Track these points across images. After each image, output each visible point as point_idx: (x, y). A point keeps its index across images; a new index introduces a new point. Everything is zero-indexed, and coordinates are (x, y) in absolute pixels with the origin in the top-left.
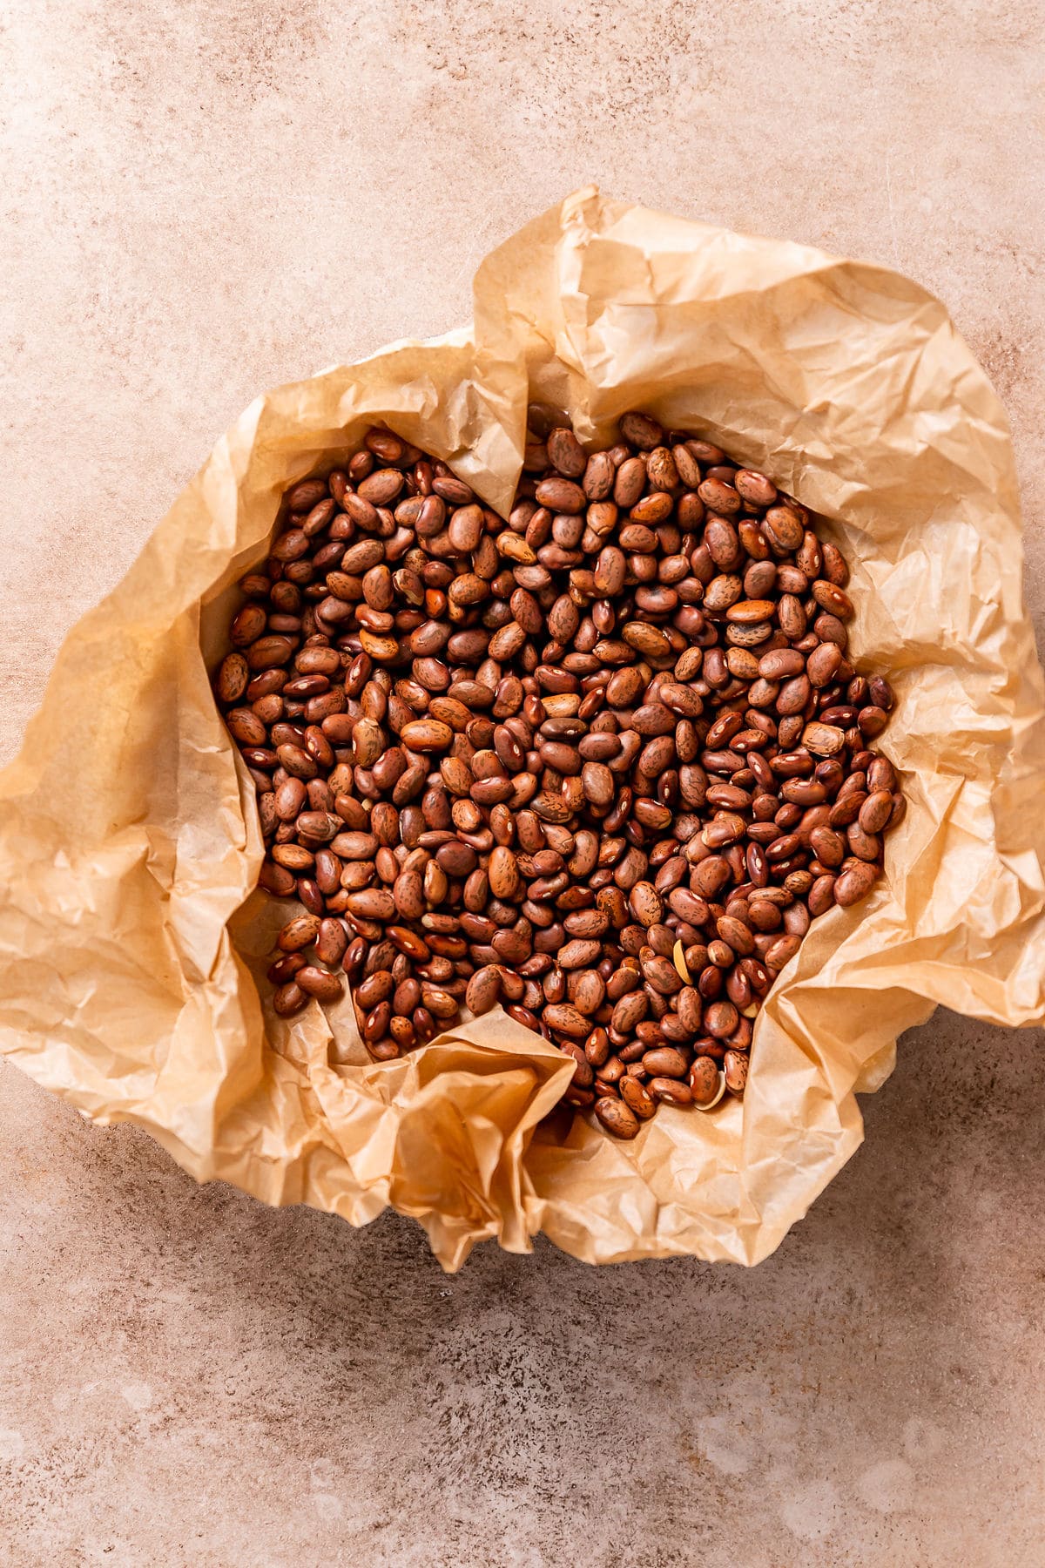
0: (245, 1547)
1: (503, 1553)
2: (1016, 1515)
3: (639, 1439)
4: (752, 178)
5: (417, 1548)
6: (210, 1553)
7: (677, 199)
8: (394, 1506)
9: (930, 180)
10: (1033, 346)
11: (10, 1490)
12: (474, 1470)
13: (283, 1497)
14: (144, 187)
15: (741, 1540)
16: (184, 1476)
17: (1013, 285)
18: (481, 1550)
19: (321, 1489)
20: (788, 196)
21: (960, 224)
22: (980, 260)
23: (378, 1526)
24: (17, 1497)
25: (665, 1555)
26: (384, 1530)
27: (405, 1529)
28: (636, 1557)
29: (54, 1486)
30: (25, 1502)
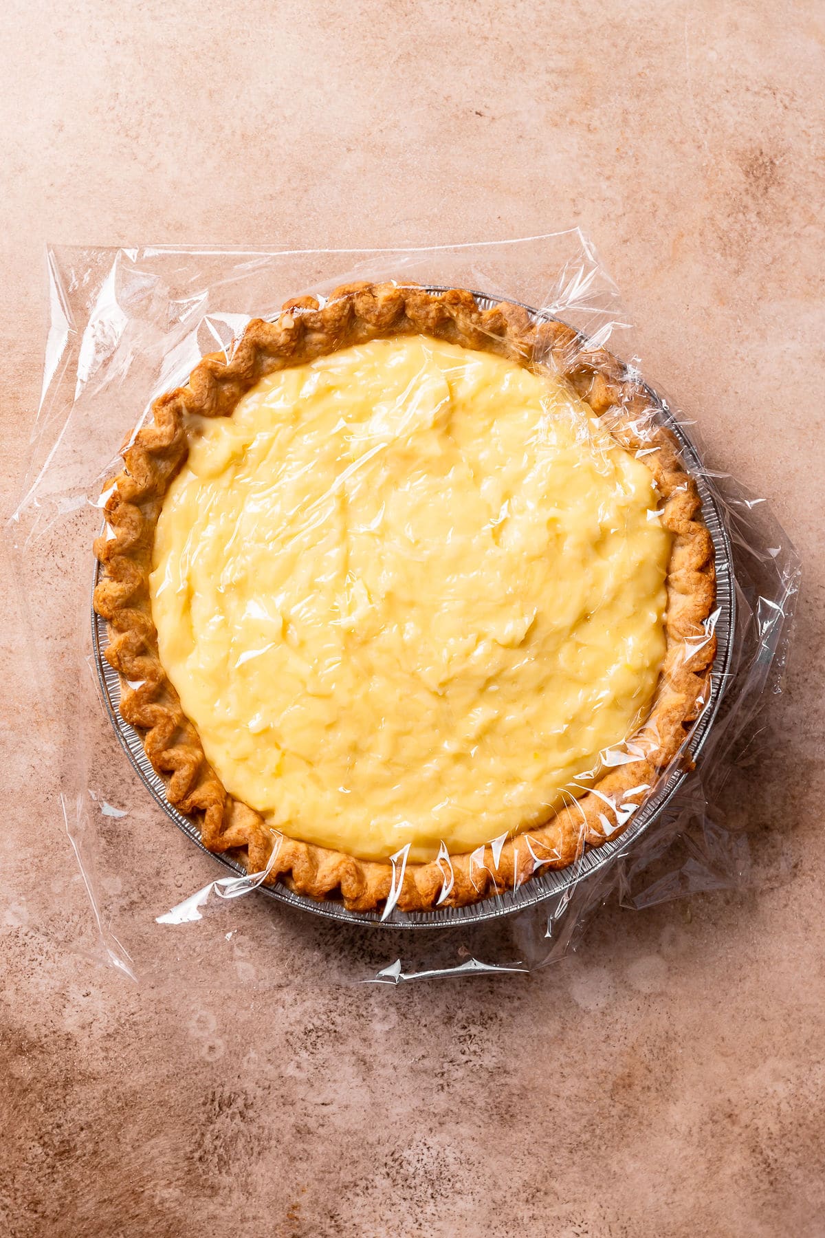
0: (184, 998)
1: (370, 1010)
2: (739, 998)
3: (471, 932)
4: (589, 31)
5: (308, 1004)
6: (159, 1000)
7: (535, 44)
8: (292, 973)
9: (716, 38)
10: (785, 160)
11: (17, 949)
12: (351, 949)
13: (213, 962)
14: (155, 19)
15: (541, 1008)
16: (143, 944)
17: (772, 116)
18: (354, 1007)
19: (240, 958)
20: (615, 45)
21: (737, 71)
22: (749, 97)
23: (280, 986)
24: (22, 954)
25: (486, 1017)
26: (285, 990)
27: (300, 990)
28: (465, 1017)
29: (49, 947)
30: (28, 958)
